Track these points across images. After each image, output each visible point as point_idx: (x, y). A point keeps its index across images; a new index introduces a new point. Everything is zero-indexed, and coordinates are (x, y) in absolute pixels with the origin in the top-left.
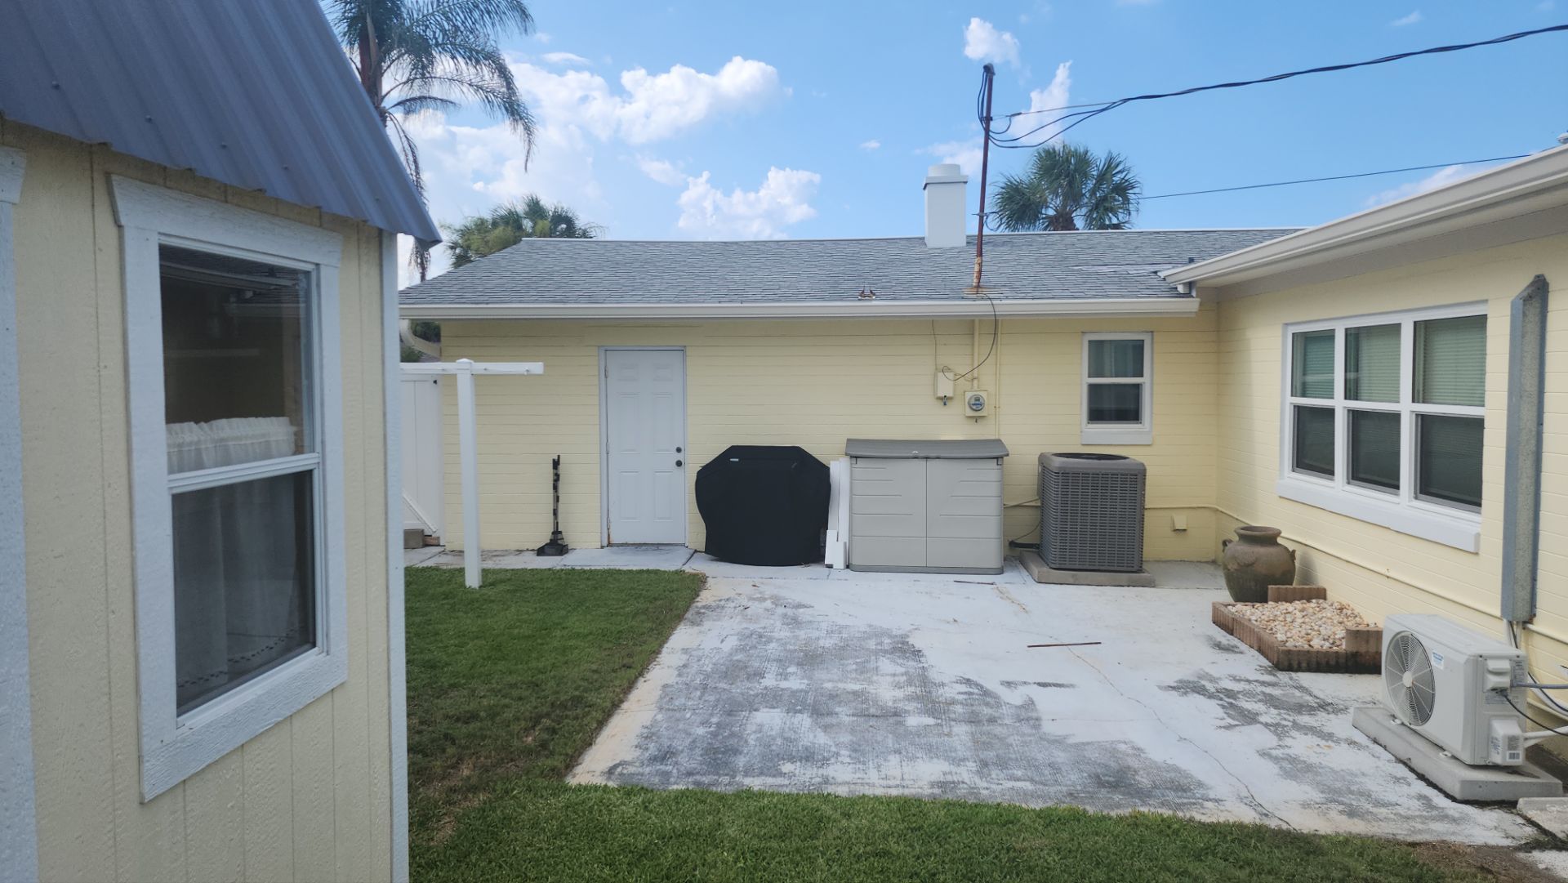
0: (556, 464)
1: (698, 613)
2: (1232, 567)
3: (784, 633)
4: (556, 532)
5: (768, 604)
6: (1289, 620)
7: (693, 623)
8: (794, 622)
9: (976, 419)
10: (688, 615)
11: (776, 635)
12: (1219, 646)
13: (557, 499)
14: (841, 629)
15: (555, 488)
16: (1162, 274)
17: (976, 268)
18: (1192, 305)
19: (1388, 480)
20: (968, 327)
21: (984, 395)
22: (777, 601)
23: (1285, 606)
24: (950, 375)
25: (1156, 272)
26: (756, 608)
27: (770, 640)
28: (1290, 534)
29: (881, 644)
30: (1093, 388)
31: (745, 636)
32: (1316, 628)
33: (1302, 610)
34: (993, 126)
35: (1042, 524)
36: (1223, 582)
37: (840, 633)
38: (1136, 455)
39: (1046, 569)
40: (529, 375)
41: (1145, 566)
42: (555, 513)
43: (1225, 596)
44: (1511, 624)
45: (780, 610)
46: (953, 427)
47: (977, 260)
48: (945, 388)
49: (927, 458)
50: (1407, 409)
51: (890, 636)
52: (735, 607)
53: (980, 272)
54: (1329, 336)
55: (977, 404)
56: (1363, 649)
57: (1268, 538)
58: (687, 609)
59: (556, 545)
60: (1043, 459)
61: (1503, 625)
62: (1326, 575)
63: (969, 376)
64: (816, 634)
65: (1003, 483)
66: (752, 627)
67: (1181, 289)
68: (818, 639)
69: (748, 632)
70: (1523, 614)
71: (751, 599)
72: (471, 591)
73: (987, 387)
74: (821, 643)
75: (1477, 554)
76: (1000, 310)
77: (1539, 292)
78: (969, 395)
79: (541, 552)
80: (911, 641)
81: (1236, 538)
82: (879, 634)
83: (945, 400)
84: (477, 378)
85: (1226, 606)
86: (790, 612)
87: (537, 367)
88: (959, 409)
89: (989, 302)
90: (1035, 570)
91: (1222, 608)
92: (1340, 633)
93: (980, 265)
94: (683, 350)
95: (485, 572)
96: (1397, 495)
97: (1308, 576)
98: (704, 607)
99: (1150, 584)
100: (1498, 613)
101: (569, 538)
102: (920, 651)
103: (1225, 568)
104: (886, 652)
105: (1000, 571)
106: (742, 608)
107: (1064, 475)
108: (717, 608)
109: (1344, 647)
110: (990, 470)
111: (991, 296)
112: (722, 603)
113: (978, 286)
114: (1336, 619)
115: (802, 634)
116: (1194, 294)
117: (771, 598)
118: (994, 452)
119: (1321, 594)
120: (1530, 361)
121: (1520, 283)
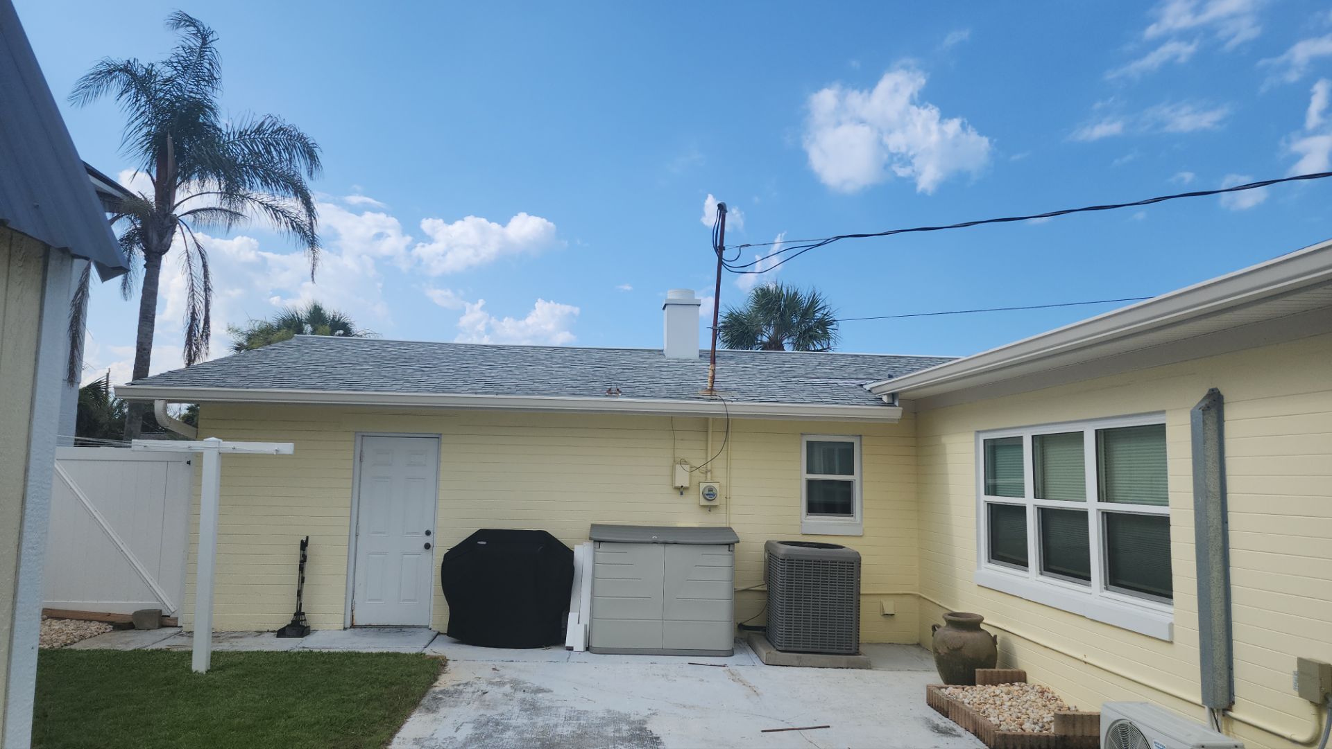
0: (304, 545)
1: (435, 699)
2: (943, 650)
3: (521, 720)
4: (299, 613)
5: (507, 688)
6: (998, 703)
7: (429, 710)
8: (532, 708)
9: (710, 508)
10: (425, 701)
11: (513, 722)
12: (937, 729)
13: (302, 580)
14: (580, 714)
15: (301, 569)
16: (868, 387)
17: (710, 374)
18: (896, 412)
19: (1081, 573)
20: (703, 425)
21: (716, 486)
22: (516, 685)
23: (991, 689)
24: (687, 467)
25: (861, 385)
26: (495, 693)
27: (507, 728)
28: (991, 622)
29: (619, 730)
30: (810, 483)
31: (479, 724)
32: (1024, 711)
33: (1008, 693)
34: (725, 255)
35: (768, 607)
36: (933, 664)
37: (578, 719)
38: (851, 545)
39: (773, 651)
40: (278, 456)
41: (861, 649)
42: (299, 594)
43: (935, 678)
44: (1212, 710)
45: (520, 695)
46: (687, 515)
47: (711, 367)
48: (682, 479)
49: (665, 543)
50: (1093, 507)
51: (630, 723)
52: (474, 692)
53: (713, 378)
54: (1017, 443)
55: (710, 494)
56: (1071, 734)
57: (971, 624)
58: (423, 695)
59: (298, 627)
60: (769, 547)
61: (1204, 713)
62: (1025, 659)
63: (703, 469)
64: (554, 721)
65: (733, 566)
66: (489, 713)
67: (885, 399)
68: (556, 726)
69: (484, 719)
70: (1223, 702)
71: (490, 683)
72: (197, 675)
73: (719, 479)
74: (559, 730)
75: (1171, 642)
76: (731, 410)
77: (1214, 404)
78: (703, 486)
79: (281, 633)
80: (649, 727)
81: (943, 624)
82: (617, 719)
83: (681, 490)
84: (224, 457)
85: (940, 688)
86: (528, 696)
87: (287, 448)
88: (694, 499)
89: (722, 403)
90: (764, 653)
91: (937, 691)
92: (1048, 717)
93: (714, 371)
94: (438, 437)
95: (215, 656)
96: (1090, 586)
97: (1008, 660)
98: (442, 692)
99: (866, 666)
100: (1199, 701)
101: (312, 619)
102: (657, 738)
103: (936, 651)
104: (623, 739)
105: (731, 653)
106: (480, 693)
107: (790, 561)
108: (454, 693)
109: (1053, 730)
110: (721, 558)
111: (724, 398)
112: (461, 687)
113: (712, 390)
114: (1040, 702)
115: (540, 721)
116: (897, 404)
117: (511, 682)
118: (726, 540)
119: (1021, 677)
120: (1212, 465)
121: (1196, 396)
